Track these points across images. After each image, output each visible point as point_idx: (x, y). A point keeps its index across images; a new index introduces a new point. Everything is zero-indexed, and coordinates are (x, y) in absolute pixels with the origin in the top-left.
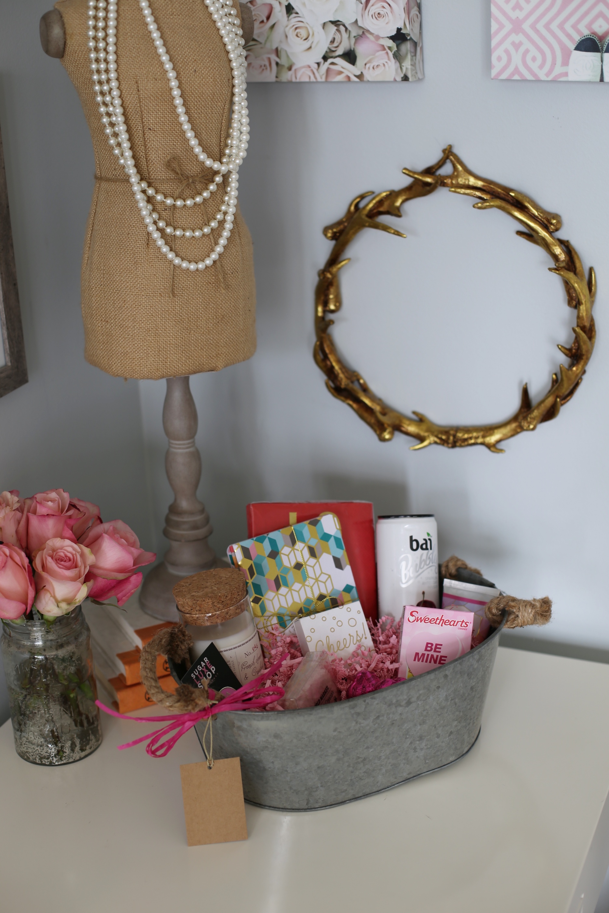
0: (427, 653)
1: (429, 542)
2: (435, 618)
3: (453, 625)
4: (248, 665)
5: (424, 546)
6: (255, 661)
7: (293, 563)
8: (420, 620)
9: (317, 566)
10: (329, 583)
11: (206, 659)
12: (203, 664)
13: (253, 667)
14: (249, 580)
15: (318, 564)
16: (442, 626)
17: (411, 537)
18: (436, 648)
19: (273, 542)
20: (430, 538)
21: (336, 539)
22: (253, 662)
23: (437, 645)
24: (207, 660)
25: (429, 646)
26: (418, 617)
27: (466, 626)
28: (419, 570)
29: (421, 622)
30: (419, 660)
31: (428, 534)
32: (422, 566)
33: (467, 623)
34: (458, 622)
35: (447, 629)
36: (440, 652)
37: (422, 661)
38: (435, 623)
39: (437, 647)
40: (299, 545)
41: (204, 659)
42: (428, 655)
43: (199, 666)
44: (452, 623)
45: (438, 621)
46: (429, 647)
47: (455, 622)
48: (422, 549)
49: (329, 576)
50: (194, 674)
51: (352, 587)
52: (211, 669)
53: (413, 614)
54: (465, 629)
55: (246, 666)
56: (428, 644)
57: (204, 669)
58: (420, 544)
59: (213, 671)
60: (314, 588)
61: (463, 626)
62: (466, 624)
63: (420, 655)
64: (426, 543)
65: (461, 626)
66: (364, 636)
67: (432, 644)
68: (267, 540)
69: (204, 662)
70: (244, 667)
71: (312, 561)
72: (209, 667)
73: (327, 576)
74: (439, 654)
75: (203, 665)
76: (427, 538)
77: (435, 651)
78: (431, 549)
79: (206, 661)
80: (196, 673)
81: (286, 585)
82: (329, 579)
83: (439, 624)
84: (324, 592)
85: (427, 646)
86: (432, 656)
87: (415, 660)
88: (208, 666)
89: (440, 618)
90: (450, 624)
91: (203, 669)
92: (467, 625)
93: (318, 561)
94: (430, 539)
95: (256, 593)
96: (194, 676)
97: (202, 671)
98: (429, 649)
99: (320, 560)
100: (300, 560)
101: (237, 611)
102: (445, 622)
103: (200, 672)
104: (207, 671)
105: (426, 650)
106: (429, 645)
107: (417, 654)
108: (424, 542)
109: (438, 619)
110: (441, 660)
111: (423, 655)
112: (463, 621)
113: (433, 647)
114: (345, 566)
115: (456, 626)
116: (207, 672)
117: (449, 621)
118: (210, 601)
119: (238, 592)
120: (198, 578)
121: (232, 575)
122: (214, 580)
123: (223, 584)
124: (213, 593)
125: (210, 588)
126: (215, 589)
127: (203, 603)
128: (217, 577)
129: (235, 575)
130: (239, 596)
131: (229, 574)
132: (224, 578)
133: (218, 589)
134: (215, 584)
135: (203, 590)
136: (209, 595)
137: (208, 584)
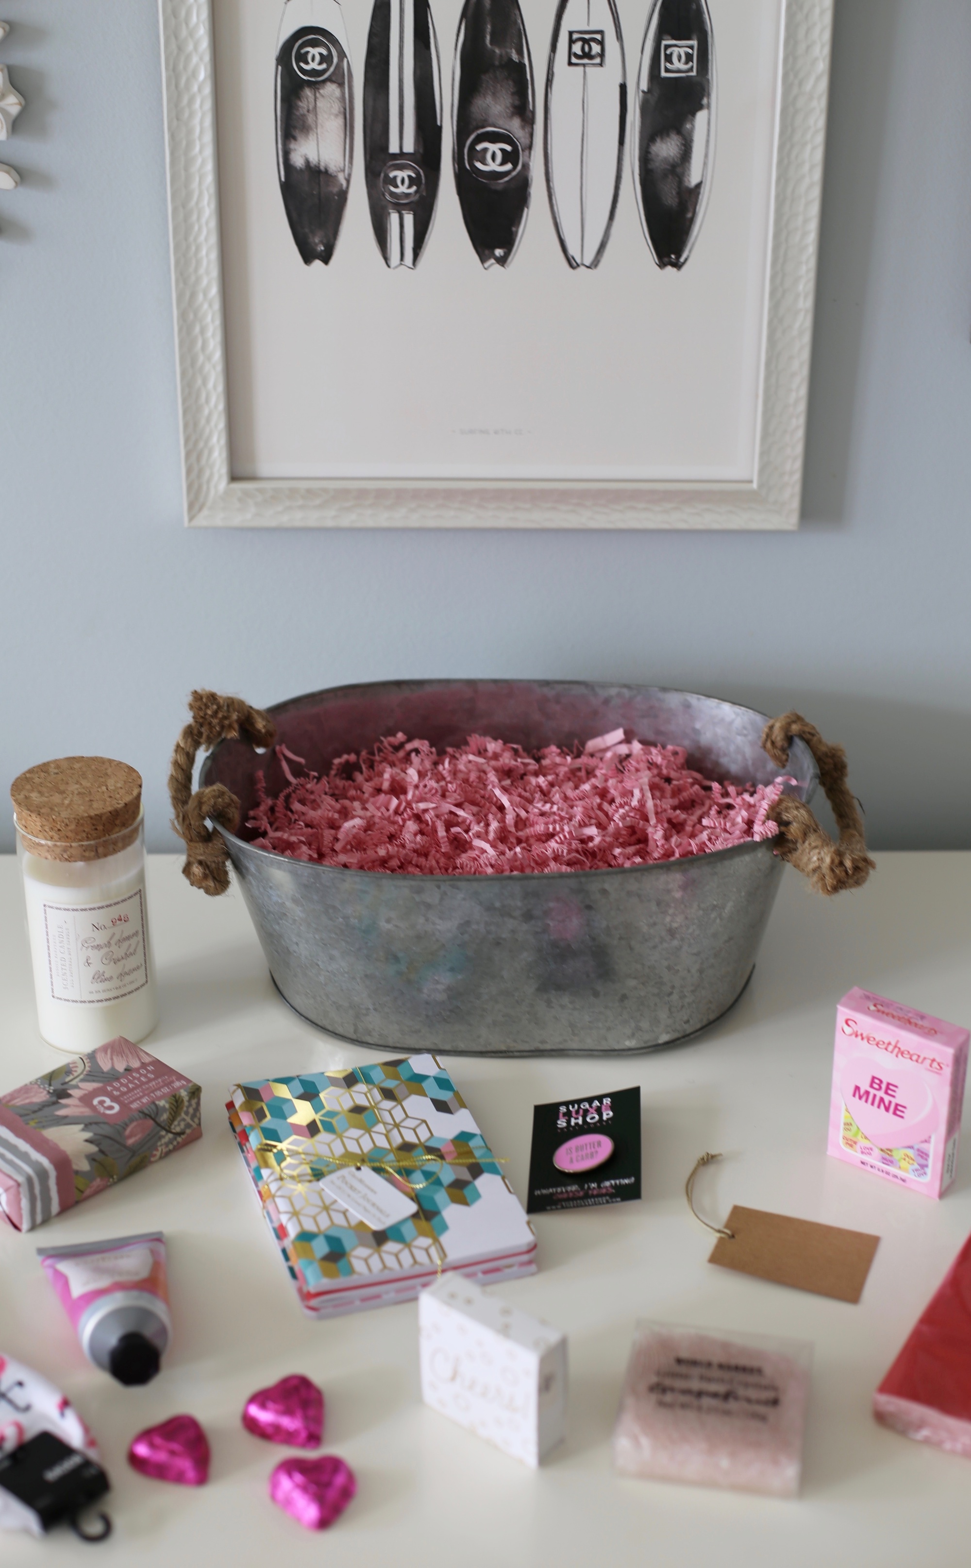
13: (106, 950)
77: (886, 1093)
118: (38, 819)
119: (94, 825)
120: (80, 768)
121: (121, 788)
122: (89, 785)
123: (87, 799)
124: (52, 809)
125: (65, 795)
126: (67, 802)
127: (30, 818)
128: (101, 780)
129: (122, 792)
130: (96, 831)
131: (119, 785)
132: (104, 788)
133: (69, 805)
134: (79, 793)
135: (51, 796)
136: (43, 811)
137: (74, 787)
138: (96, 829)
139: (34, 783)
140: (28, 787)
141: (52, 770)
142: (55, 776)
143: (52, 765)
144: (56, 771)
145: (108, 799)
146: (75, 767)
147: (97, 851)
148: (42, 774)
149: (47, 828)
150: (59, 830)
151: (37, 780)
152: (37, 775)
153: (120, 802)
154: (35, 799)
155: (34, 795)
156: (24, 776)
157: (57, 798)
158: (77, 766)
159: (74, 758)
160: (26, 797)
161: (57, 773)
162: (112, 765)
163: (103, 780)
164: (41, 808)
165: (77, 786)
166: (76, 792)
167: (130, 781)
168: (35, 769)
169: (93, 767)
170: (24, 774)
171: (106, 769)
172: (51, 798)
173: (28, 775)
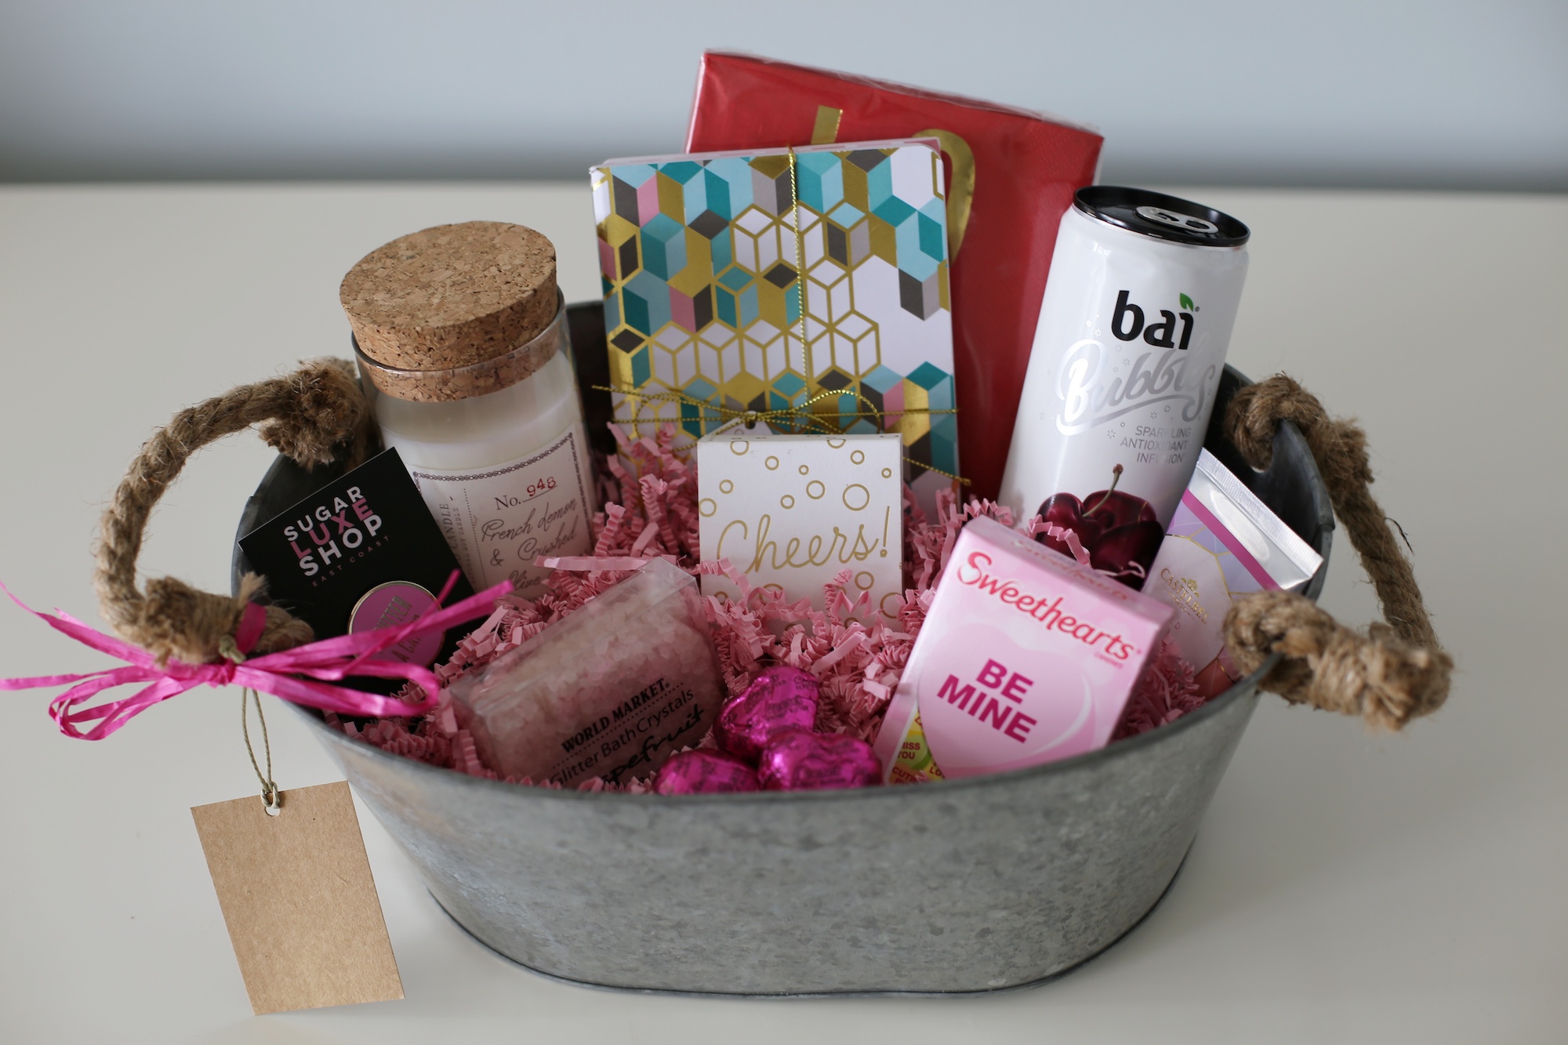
0: (980, 688)
1: (1180, 325)
2: (1038, 599)
3: (1084, 638)
4: (505, 528)
5: (1159, 334)
6: (534, 522)
7: (768, 261)
9: (842, 290)
10: (867, 346)
11: (354, 492)
12: (339, 504)
13: (523, 537)
14: (615, 279)
15: (846, 280)
16: (1049, 627)
17: (1123, 295)
18: (1012, 684)
19: (717, 188)
20: (1188, 311)
21: (926, 224)
22: (527, 524)
23: (1016, 677)
24: (358, 495)
25: (991, 671)
26: (987, 577)
27: (1121, 654)
28: (1121, 399)
29: (993, 591)
30: (952, 700)
31: (1185, 301)
32: (1134, 391)
33: (1128, 650)
34: (1101, 635)
35: (1062, 641)
36: (1018, 700)
37: (962, 706)
38: (1033, 612)
39: (1016, 684)
40: (800, 216)
41: (349, 492)
42: (982, 696)
43: (323, 508)
44: (1082, 632)
45: (1042, 611)
46: (993, 674)
47: (1092, 630)
48: (1150, 338)
49: (875, 327)
50: (297, 529)
51: (943, 375)
52: (367, 522)
53: (978, 560)
54: (1115, 664)
55: (500, 530)
56: (991, 663)
57: (341, 521)
58: (1146, 325)
59: (372, 531)
60: (815, 348)
61: (1112, 650)
62: (1123, 649)
63: (960, 687)
64: (1169, 327)
65: (1107, 650)
66: (879, 546)
67: (1003, 671)
68: (699, 179)
69: (347, 499)
70: (490, 532)
71: (830, 271)
72: (361, 517)
73: (869, 326)
74: (1016, 708)
75: (337, 510)
76: (1177, 309)
77: (1006, 693)
78: (1184, 345)
79: (353, 498)
80: (306, 524)
81: (729, 318)
82: (873, 334)
83: (1042, 619)
84: (846, 365)
85: (987, 670)
86: (994, 704)
87: (941, 694)
88: (359, 512)
89: (1050, 603)
90: (1074, 633)
91: (335, 519)
92: (1126, 655)
93: (849, 275)
94: (1184, 316)
95: (628, 321)
96: (295, 534)
97: (329, 523)
98: (990, 679)
99: (856, 274)
100: (792, 259)
101: (481, 383)
102: (1062, 622)
103: (323, 526)
104: (349, 525)
105: (981, 679)
106: (995, 670)
107: (952, 681)
108: (1163, 320)
109: (1042, 603)
110: (1015, 723)
111: (969, 690)
112: (1117, 640)
113: (1005, 680)
114: (934, 311)
115: (1092, 643)
116: (346, 529)
117: (1075, 622)
118: (392, 336)
119: (486, 333)
120: (449, 243)
121: (523, 266)
122: (467, 268)
123: (469, 291)
124: (413, 316)
125: (431, 291)
126: (436, 301)
127: (378, 337)
128: (486, 257)
129: (525, 271)
130: (492, 343)
131: (518, 262)
132: (494, 270)
133: (441, 305)
134: (454, 284)
135: (408, 294)
136: (398, 321)
137: (442, 275)
138: (492, 339)
139: (376, 277)
140: (368, 285)
141: (404, 253)
142: (410, 261)
143: (403, 246)
144: (410, 253)
145: (505, 287)
146: (439, 241)
147: (497, 376)
148: (389, 262)
149: (408, 349)
150: (430, 349)
151: (380, 272)
152: (379, 265)
153: (524, 288)
154: (381, 303)
155: (380, 297)
156: (358, 268)
157: (418, 297)
158: (443, 240)
159: (435, 229)
160: (367, 303)
161: (412, 257)
162: (500, 230)
163: (490, 257)
164: (395, 317)
165: (449, 273)
166: (449, 283)
167: (536, 252)
168: (375, 255)
169: (470, 239)
170: (359, 265)
171: (493, 239)
172: (409, 298)
173: (365, 267)
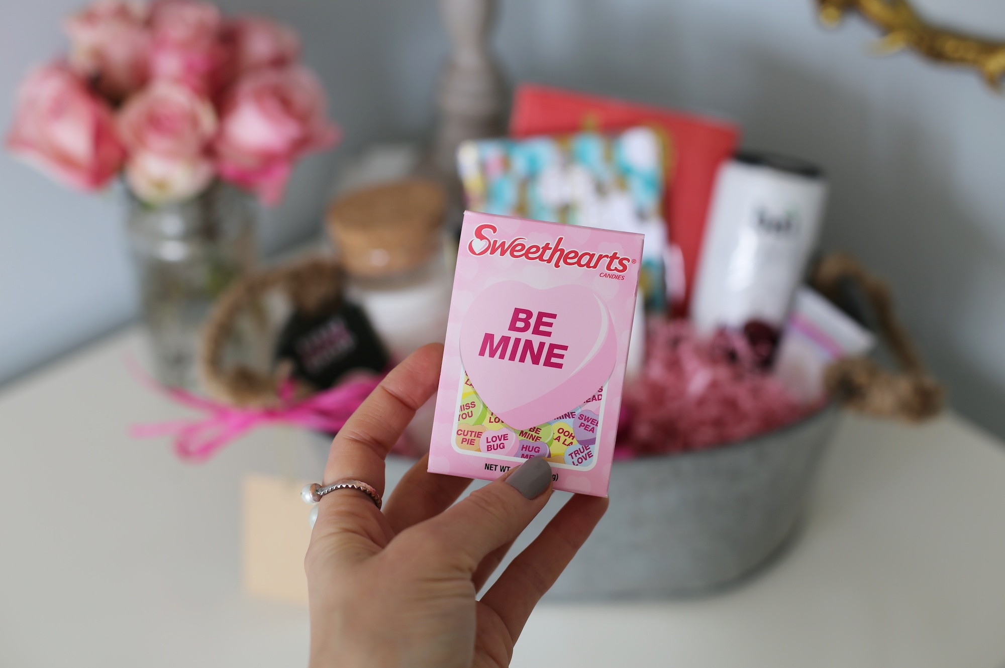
0: (514, 335)
8: (500, 250)
16: (557, 265)
18: (539, 322)
23: (541, 315)
25: (519, 318)
26: (495, 242)
27: (621, 268)
29: (503, 253)
30: (492, 355)
33: (625, 262)
34: (601, 257)
35: (570, 273)
36: (548, 334)
37: (502, 357)
38: (541, 258)
39: (543, 321)
42: (518, 341)
44: (584, 261)
45: (548, 253)
46: (521, 320)
47: (592, 256)
53: (484, 232)
54: (617, 277)
56: (517, 311)
61: (612, 267)
62: (621, 263)
63: (496, 341)
65: (608, 268)
67: (529, 314)
74: (548, 341)
77: (536, 331)
83: (549, 261)
85: (515, 318)
86: (529, 345)
87: (482, 353)
89: (552, 246)
98: (520, 325)
102: (567, 257)
105: (513, 327)
106: (522, 316)
107: (489, 338)
109: (547, 247)
110: (550, 354)
111: (505, 340)
112: (614, 257)
113: (533, 321)
